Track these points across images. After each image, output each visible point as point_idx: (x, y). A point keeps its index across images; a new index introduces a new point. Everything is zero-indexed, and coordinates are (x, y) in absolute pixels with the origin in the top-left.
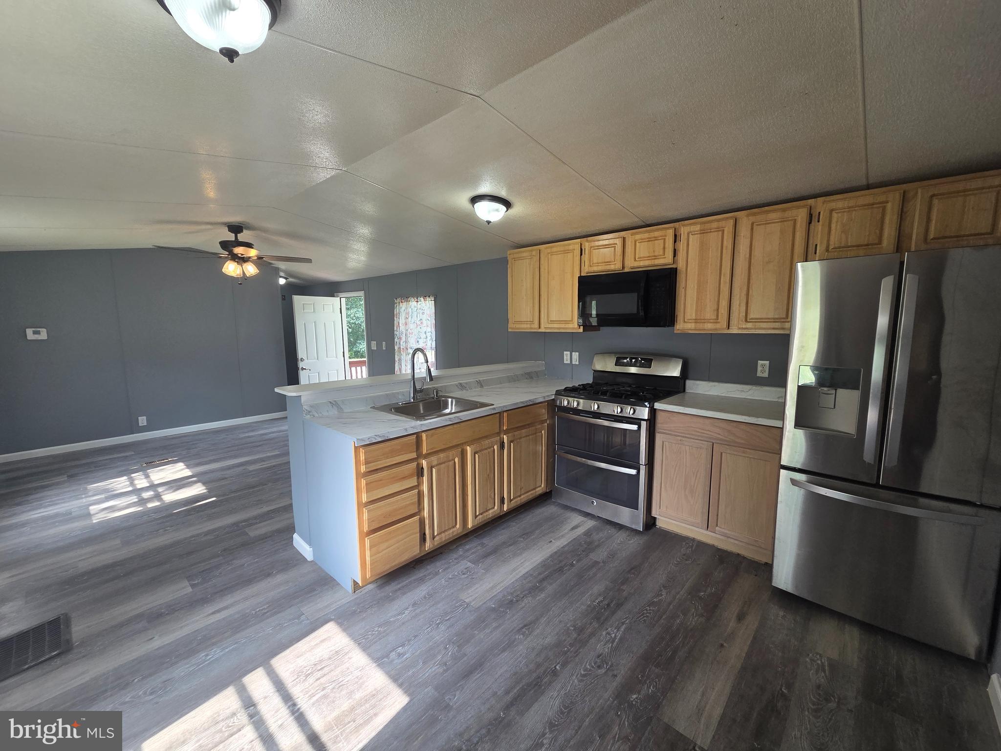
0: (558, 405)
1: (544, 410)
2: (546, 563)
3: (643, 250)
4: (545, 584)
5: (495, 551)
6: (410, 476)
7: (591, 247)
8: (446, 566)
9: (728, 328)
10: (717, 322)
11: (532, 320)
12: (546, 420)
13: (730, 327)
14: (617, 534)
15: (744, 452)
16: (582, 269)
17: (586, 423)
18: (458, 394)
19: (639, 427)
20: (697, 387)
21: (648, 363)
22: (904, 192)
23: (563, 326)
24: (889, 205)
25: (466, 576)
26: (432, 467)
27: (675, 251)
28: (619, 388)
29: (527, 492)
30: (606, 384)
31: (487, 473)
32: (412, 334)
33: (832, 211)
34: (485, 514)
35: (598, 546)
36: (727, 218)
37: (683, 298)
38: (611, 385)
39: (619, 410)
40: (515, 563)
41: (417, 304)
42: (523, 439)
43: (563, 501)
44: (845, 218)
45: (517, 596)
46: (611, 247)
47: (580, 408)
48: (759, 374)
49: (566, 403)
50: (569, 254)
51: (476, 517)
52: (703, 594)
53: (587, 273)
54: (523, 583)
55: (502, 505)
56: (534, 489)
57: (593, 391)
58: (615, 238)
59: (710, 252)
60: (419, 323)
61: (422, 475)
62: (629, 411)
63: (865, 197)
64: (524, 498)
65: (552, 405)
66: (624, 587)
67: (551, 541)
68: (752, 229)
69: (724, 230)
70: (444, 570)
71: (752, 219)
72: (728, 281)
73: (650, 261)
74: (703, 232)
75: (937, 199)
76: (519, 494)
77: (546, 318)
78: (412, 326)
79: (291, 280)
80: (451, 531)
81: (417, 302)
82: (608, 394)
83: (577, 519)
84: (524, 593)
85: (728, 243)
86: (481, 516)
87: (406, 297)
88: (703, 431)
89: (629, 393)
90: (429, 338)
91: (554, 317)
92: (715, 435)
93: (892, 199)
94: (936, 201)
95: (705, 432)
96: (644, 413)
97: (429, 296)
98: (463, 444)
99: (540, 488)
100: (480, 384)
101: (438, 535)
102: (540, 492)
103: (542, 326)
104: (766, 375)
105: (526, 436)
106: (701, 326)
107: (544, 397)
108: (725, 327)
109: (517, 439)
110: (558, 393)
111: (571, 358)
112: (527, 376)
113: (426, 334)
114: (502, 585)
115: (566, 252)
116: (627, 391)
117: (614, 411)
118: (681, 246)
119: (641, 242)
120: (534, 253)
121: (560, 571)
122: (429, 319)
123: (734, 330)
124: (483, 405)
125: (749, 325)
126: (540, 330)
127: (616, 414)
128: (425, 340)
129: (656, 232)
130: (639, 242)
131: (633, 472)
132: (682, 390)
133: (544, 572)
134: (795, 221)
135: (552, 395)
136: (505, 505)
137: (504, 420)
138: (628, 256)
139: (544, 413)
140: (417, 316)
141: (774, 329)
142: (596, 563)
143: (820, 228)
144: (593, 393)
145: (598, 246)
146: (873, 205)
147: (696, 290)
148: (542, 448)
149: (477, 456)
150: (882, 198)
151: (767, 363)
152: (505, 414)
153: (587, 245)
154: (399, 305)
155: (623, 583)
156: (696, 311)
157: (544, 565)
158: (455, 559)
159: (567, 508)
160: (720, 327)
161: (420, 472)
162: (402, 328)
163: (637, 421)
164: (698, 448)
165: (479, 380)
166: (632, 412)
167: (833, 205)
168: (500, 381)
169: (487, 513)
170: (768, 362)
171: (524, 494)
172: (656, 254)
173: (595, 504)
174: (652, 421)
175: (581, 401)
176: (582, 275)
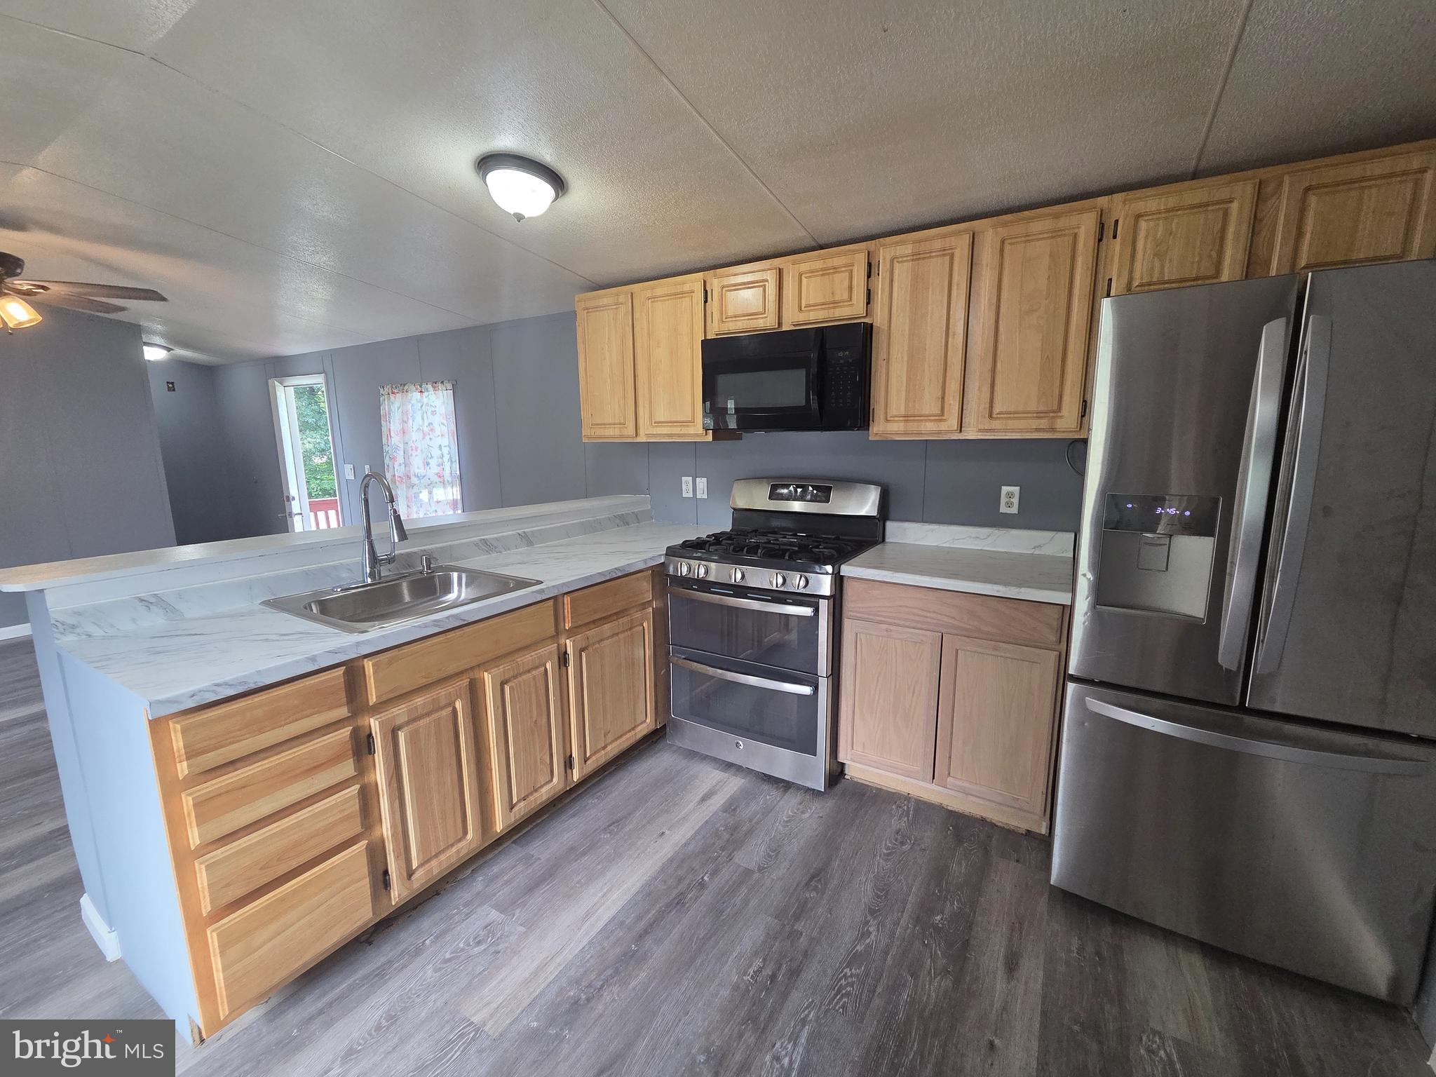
0: (671, 573)
1: (645, 584)
2: (652, 888)
3: (814, 291)
4: (648, 942)
5: (550, 873)
6: (335, 760)
7: (723, 287)
8: (443, 927)
9: (961, 431)
10: (941, 420)
11: (622, 421)
12: (651, 601)
13: (963, 429)
14: (782, 802)
15: (995, 649)
16: (708, 328)
17: (722, 606)
18: (479, 562)
19: (817, 611)
20: (902, 533)
21: (824, 494)
22: (1260, 183)
23: (676, 430)
24: (1235, 206)
25: (482, 947)
26: (394, 732)
27: (869, 292)
28: (777, 540)
29: (619, 738)
30: (756, 531)
31: (531, 717)
32: (416, 450)
33: (1138, 217)
34: (531, 798)
35: (749, 833)
36: (959, 232)
37: (884, 377)
38: (764, 534)
39: (780, 581)
40: (590, 896)
41: (422, 397)
42: (606, 642)
43: (686, 744)
44: (1161, 229)
45: (589, 986)
46: (759, 286)
47: (711, 578)
48: (1003, 509)
49: (685, 570)
50: (684, 299)
51: (512, 807)
52: (939, 918)
53: (717, 335)
54: (604, 948)
55: (569, 771)
56: (633, 729)
57: (732, 547)
58: (763, 271)
59: (930, 293)
60: (426, 429)
61: (370, 750)
62: (796, 582)
63: (1194, 193)
64: (613, 749)
65: (659, 574)
66: (799, 926)
67: (663, 833)
68: (1002, 250)
69: (953, 254)
70: (437, 938)
71: (1003, 232)
72: (961, 347)
73: (826, 311)
74: (917, 257)
75: (1314, 194)
76: (603, 745)
77: (647, 416)
78: (415, 436)
79: (180, 352)
80: (454, 849)
81: (421, 392)
82: (760, 551)
83: (710, 776)
84: (602, 977)
85: (960, 277)
86: (522, 804)
87: (400, 385)
88: (925, 614)
89: (796, 549)
90: (446, 457)
91: (661, 415)
92: (946, 619)
93: (1239, 194)
94: (1313, 200)
95: (929, 615)
96: (824, 585)
97: (442, 382)
98: (472, 668)
99: (644, 725)
100: (527, 539)
101: (420, 866)
102: (645, 732)
103: (642, 431)
104: (1014, 510)
105: (612, 636)
106: (913, 427)
107: (645, 561)
108: (956, 428)
109: (594, 644)
110: (671, 552)
111: (695, 487)
112: (618, 521)
113: (441, 449)
114: (558, 960)
115: (681, 295)
116: (791, 544)
117: (771, 583)
118: (880, 285)
119: (810, 277)
120: (622, 299)
121: (678, 903)
122: (445, 422)
123: (971, 434)
124: (522, 584)
125: (996, 424)
126: (639, 440)
127: (774, 588)
128: (440, 460)
129: (836, 257)
130: (806, 277)
131: (806, 690)
132: (881, 540)
133: (648, 911)
134: (1076, 236)
135: (661, 555)
136: (574, 771)
137: (566, 611)
138: (788, 304)
139: (645, 589)
140: (423, 419)
141: (1038, 430)
142: (748, 873)
143: (1118, 248)
144: (734, 550)
145: (735, 285)
146: (1208, 205)
147: (905, 363)
148: (645, 652)
149: (507, 688)
150: (1224, 193)
151: (1016, 490)
152: (567, 599)
153: (715, 284)
154: (389, 399)
155: (797, 917)
156: (907, 399)
157: (649, 894)
158: (466, 905)
159: (692, 755)
160: (947, 428)
161: (362, 746)
162: (396, 439)
163: (812, 600)
164: (916, 643)
165: (524, 532)
166: (802, 583)
167: (1141, 206)
168: (567, 532)
169: (536, 795)
170: (1017, 488)
171: (611, 743)
172: (837, 298)
173: (741, 747)
174: (837, 599)
175: (713, 565)
176: (708, 337)
